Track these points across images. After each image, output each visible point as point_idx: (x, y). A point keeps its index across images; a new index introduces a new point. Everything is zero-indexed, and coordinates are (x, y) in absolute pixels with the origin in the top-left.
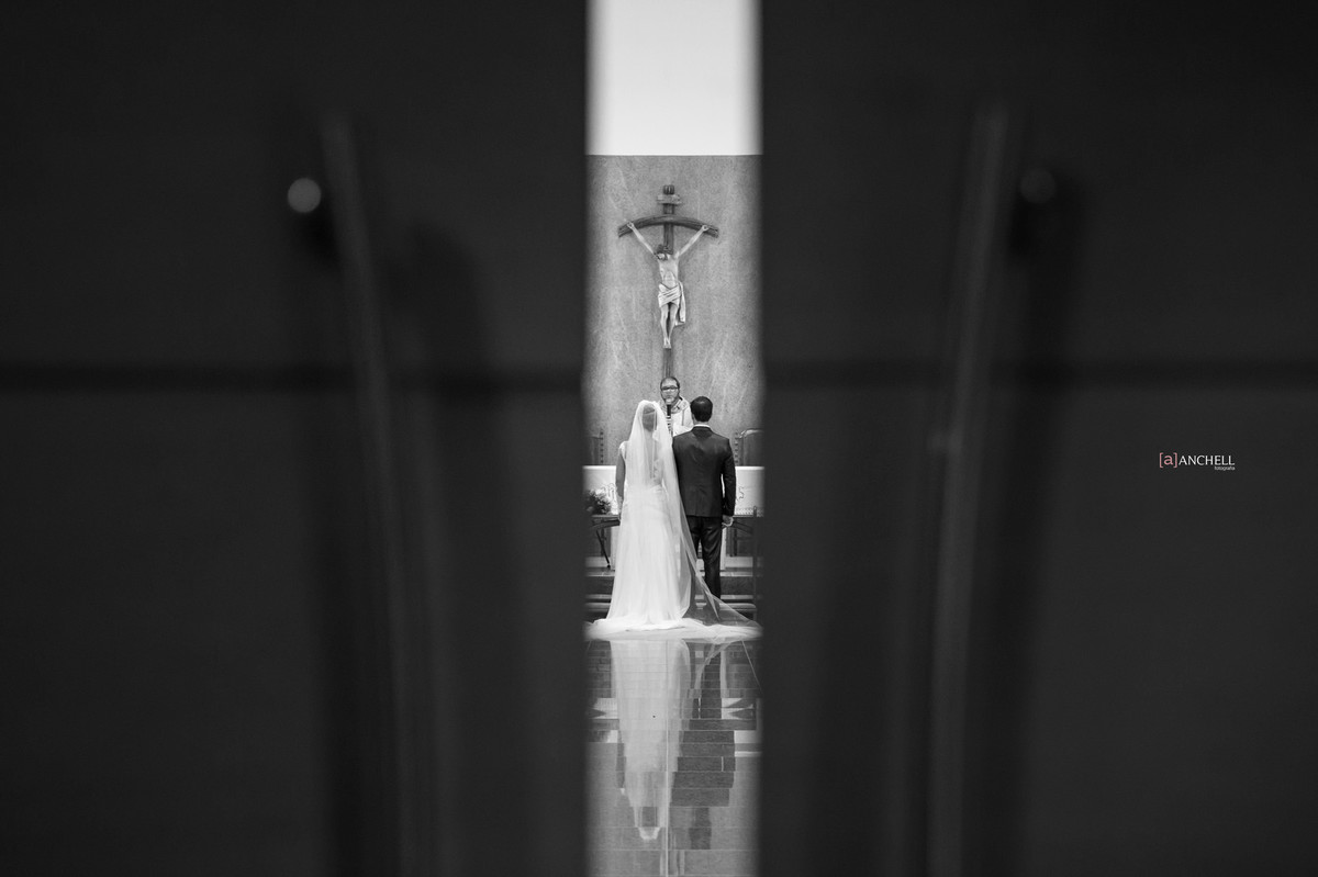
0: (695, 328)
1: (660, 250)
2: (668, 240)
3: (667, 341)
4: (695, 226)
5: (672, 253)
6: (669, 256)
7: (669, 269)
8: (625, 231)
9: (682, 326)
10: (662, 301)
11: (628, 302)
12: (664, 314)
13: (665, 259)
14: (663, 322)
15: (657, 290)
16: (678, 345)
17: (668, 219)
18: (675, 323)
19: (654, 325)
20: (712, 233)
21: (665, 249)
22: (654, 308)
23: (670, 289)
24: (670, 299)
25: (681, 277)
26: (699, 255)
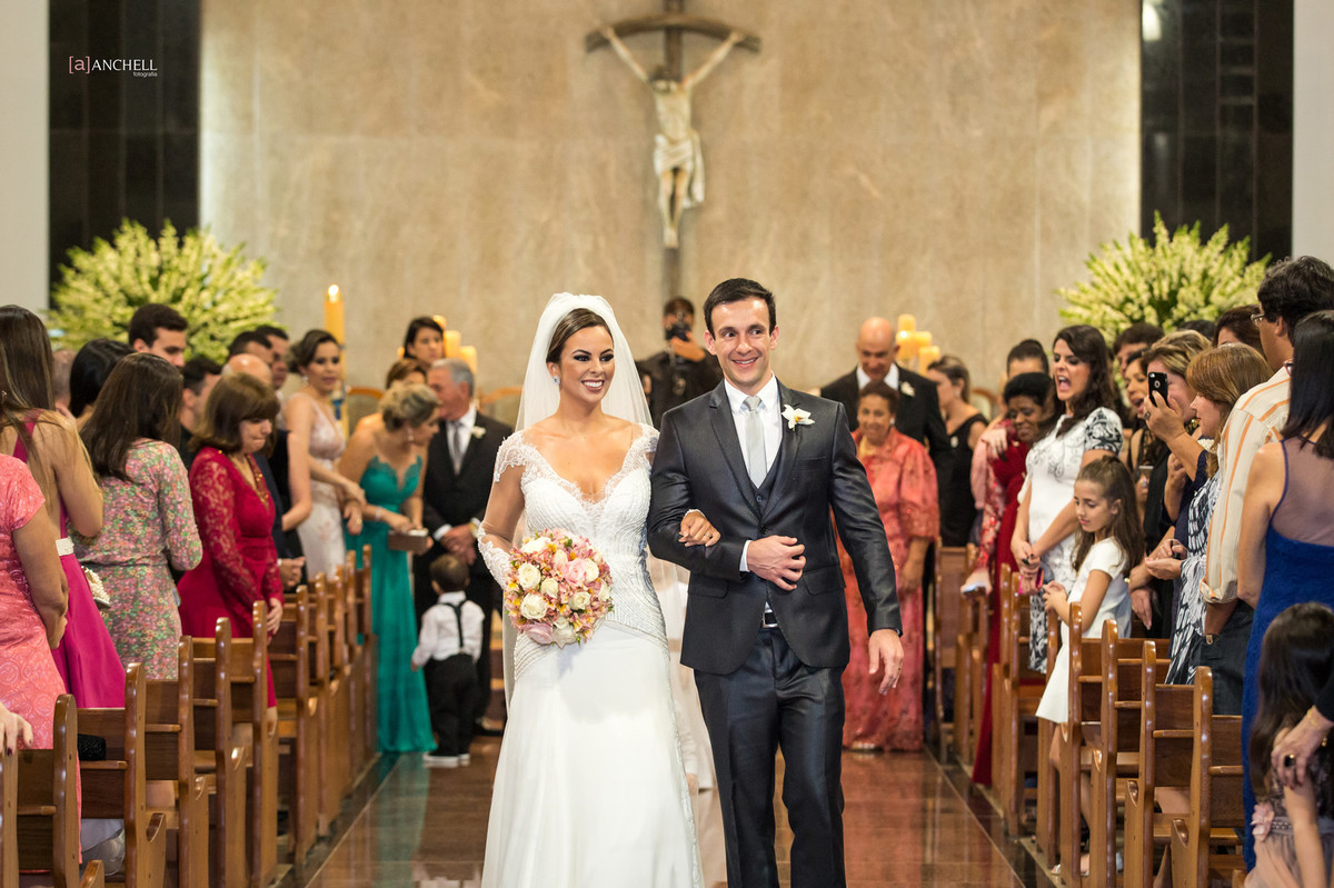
0: (718, 213)
1: (658, 75)
2: (673, 57)
3: (670, 236)
4: (718, 33)
5: (678, 79)
6: (673, 86)
7: (674, 108)
8: (596, 42)
9: (697, 210)
10: (661, 164)
11: (602, 167)
12: (666, 187)
13: (667, 91)
14: (663, 203)
15: (652, 146)
16: (690, 242)
17: (674, 20)
18: (684, 203)
19: (648, 206)
20: (749, 45)
21: (668, 72)
22: (648, 177)
23: (676, 145)
24: (674, 162)
25: (696, 122)
26: (727, 85)
